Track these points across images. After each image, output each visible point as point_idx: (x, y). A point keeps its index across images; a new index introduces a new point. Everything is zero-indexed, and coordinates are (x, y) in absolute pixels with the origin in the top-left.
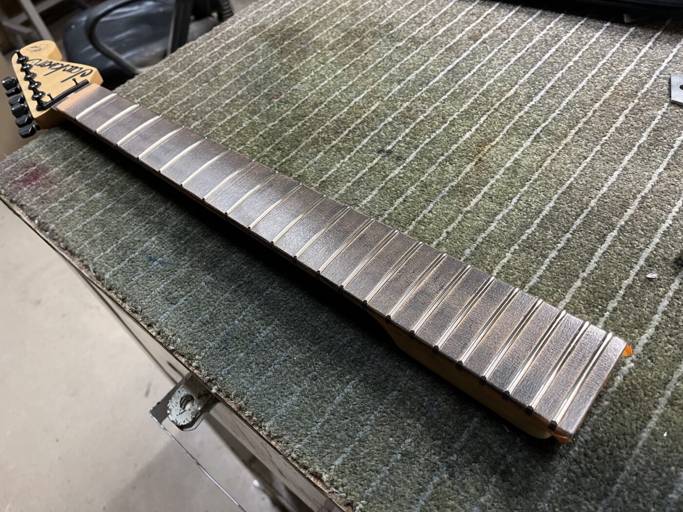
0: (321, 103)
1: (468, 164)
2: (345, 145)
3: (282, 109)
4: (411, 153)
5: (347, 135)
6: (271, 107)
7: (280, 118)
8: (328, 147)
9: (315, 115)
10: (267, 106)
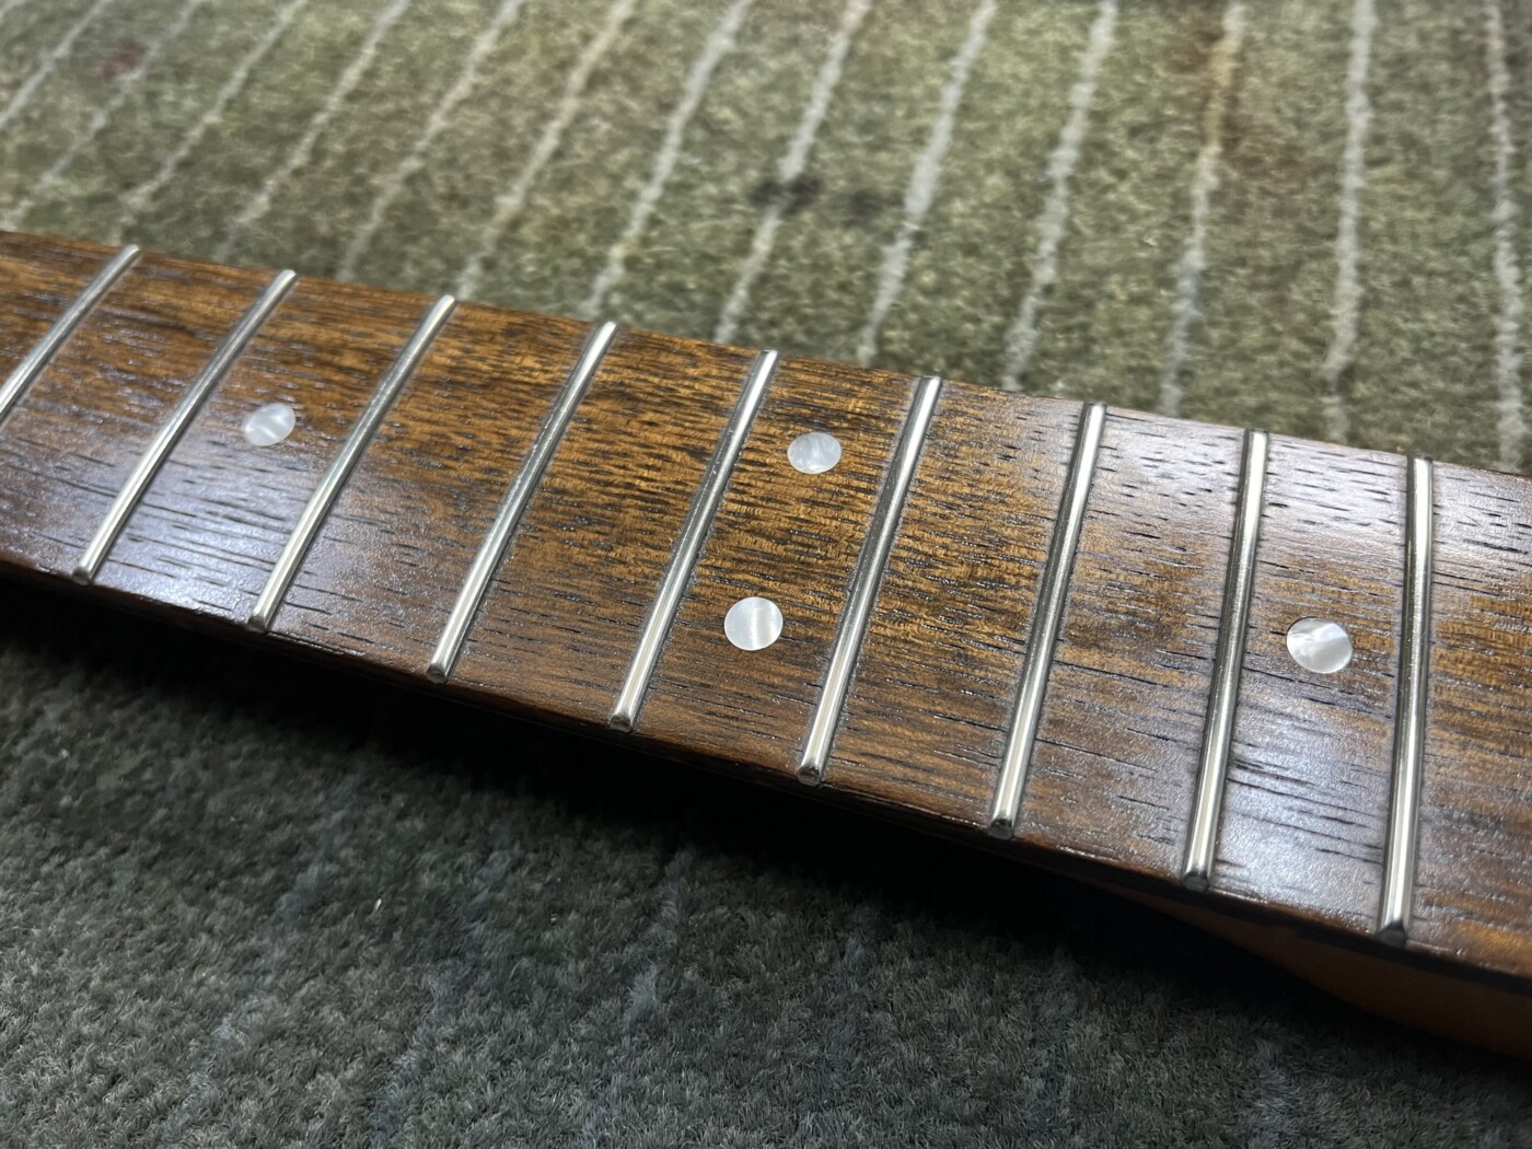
0: (356, 40)
1: (1193, 156)
2: (575, 201)
3: (175, 106)
4: (910, 168)
5: (558, 154)
6: (112, 116)
7: (183, 152)
8: (490, 232)
9: (352, 97)
10: (87, 117)
